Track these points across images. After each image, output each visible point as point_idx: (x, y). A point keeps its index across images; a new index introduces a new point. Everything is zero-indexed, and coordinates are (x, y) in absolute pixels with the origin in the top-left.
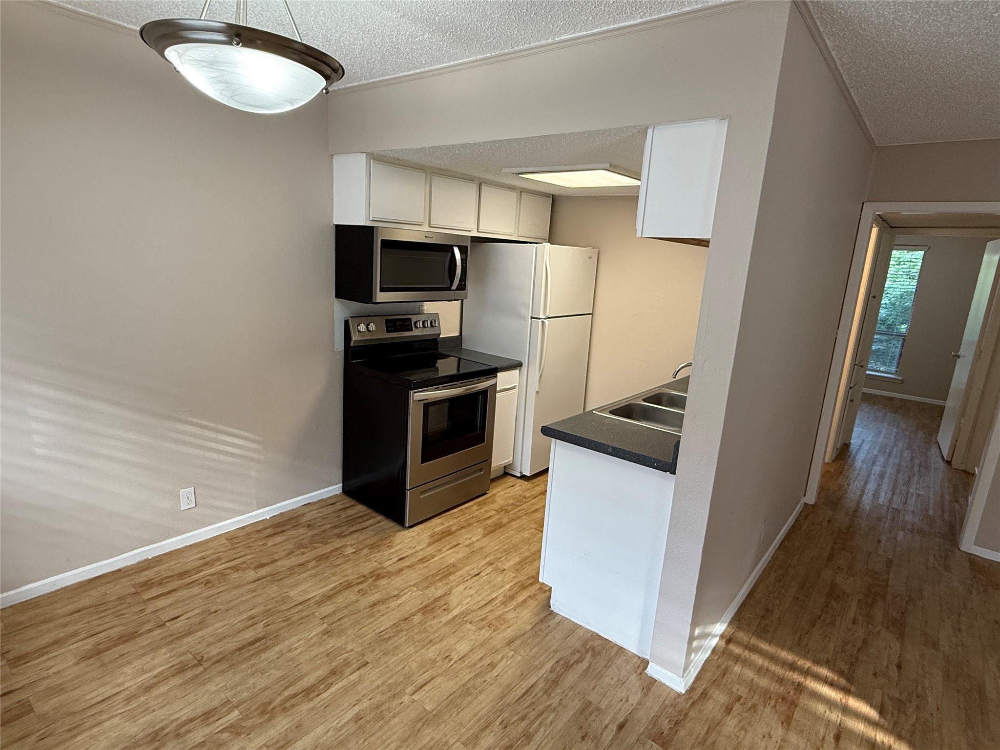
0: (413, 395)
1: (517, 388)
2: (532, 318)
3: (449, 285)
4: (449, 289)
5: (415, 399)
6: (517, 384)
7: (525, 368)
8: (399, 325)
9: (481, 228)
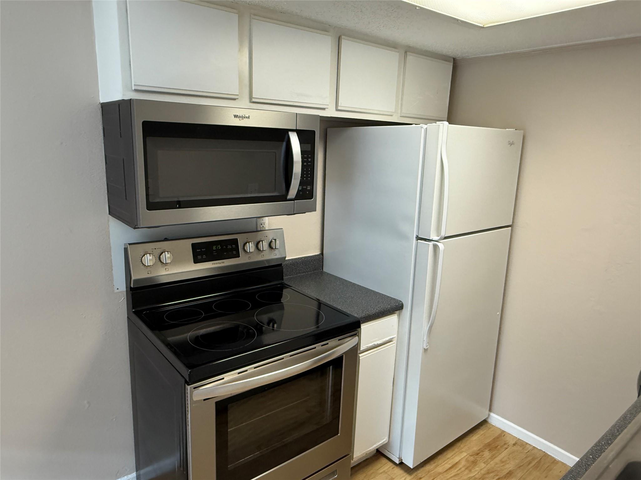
0: (191, 393)
1: (395, 341)
2: (418, 238)
3: (284, 192)
4: (283, 198)
5: (195, 399)
6: (395, 336)
7: (406, 312)
8: (217, 250)
9: (342, 104)
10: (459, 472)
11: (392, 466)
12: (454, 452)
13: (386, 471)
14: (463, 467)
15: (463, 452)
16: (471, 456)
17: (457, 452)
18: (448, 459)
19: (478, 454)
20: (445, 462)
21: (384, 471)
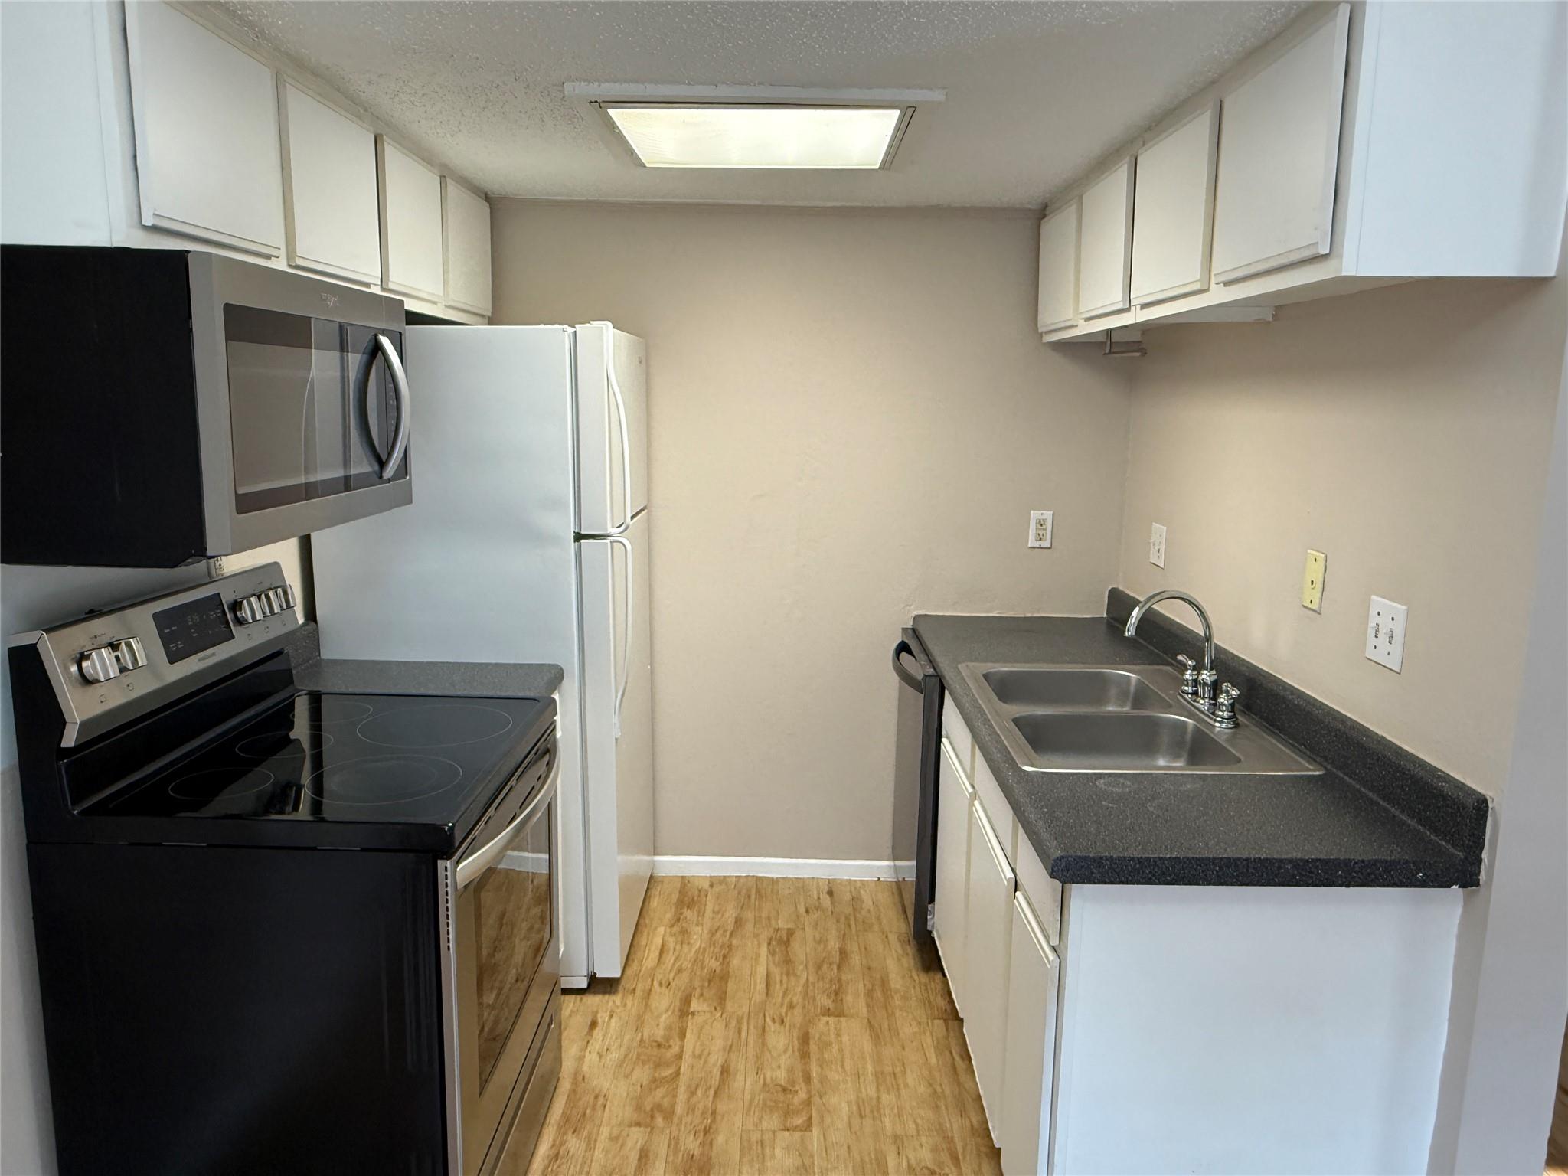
10: (677, 953)
11: (576, 999)
12: (645, 934)
13: (575, 1009)
14: (676, 944)
15: (656, 929)
16: (672, 926)
17: (648, 934)
18: (646, 946)
19: (678, 920)
20: (647, 952)
21: (572, 1011)
